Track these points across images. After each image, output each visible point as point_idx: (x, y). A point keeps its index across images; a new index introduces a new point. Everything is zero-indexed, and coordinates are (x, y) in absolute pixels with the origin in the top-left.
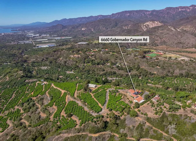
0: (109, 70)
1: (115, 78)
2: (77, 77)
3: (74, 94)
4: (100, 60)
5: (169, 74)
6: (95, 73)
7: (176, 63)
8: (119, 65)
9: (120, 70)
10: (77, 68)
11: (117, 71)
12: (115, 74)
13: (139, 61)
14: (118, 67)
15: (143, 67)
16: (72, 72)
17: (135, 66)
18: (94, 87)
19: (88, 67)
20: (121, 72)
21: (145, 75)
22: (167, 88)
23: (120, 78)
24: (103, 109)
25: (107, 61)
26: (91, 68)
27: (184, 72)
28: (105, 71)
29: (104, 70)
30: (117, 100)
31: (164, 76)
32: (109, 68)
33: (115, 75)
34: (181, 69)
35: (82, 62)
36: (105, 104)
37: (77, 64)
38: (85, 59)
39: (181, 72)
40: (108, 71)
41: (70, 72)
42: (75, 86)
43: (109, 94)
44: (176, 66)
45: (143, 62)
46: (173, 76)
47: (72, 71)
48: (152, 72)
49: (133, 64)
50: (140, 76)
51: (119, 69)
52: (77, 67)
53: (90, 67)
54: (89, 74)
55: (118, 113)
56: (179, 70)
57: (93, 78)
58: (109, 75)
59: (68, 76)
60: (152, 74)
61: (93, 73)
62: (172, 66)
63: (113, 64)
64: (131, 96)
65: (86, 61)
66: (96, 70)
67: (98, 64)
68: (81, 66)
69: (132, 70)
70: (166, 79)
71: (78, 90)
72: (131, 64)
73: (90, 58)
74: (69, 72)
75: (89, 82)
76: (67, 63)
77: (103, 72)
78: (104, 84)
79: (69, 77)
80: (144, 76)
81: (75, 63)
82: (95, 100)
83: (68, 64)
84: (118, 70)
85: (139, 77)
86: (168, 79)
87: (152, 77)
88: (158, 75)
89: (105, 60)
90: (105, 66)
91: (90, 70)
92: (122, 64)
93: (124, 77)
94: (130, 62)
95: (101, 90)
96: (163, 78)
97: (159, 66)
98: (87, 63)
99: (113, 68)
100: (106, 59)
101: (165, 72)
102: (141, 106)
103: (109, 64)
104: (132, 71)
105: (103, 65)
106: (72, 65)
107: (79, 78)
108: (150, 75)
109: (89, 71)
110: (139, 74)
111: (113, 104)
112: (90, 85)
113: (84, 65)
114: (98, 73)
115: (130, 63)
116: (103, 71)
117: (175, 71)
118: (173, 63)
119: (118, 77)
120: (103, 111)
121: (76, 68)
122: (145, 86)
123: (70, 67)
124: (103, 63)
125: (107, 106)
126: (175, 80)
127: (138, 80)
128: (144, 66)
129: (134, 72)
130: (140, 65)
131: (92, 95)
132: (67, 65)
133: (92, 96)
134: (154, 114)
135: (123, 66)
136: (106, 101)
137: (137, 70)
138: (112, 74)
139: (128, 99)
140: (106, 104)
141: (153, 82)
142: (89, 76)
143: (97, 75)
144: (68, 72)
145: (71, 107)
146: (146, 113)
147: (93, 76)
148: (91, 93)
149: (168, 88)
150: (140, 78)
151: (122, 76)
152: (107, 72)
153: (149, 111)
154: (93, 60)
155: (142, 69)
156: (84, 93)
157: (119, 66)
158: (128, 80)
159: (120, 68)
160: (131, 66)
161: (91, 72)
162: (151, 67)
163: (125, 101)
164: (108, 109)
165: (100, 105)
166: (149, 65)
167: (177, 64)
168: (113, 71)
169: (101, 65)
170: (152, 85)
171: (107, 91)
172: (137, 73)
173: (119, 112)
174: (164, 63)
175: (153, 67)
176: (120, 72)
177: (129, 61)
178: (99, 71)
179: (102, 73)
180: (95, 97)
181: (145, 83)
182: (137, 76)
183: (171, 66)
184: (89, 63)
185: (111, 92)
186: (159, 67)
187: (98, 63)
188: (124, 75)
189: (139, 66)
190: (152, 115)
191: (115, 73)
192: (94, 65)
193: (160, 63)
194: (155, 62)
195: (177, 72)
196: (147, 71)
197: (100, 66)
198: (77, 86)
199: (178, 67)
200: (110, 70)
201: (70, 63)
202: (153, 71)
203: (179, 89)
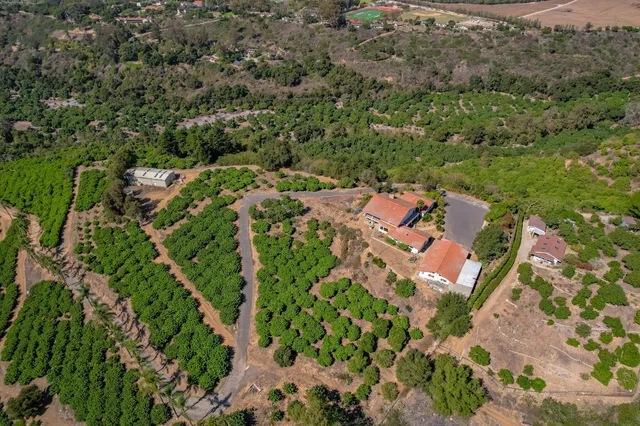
0: (220, 81)
1: (248, 112)
2: (95, 123)
3: (61, 230)
4: (180, 46)
5: (438, 84)
6: (164, 100)
7: (452, 41)
8: (256, 60)
9: (261, 80)
10: (89, 83)
11: (248, 85)
12: (244, 95)
13: (327, 39)
14: (249, 68)
15: (344, 61)
16: (73, 102)
17: (313, 59)
18: (164, 185)
19: (132, 75)
20: (267, 86)
21: (357, 91)
22: (444, 137)
23: (265, 112)
24: (237, 350)
25: (206, 45)
26: (148, 80)
27: (484, 71)
28: (205, 88)
29: (199, 85)
30: (309, 276)
31: (423, 89)
32: (219, 75)
33: (244, 99)
34: (475, 60)
35: (105, 56)
36: (242, 308)
37: (89, 68)
38: (117, 44)
39: (474, 71)
40: (217, 86)
41: (65, 104)
42: (67, 182)
43: (252, 235)
44: (453, 51)
45: (341, 41)
46: (450, 89)
47: (69, 97)
48: (380, 79)
49: (304, 53)
50: (339, 95)
51: (258, 76)
52: (91, 78)
53: (141, 77)
54: (142, 105)
55: (343, 377)
56: (468, 66)
57: (160, 118)
58: (222, 100)
59: (55, 120)
60: (382, 87)
61: (157, 97)
62: (443, 51)
63: (230, 56)
64: (389, 241)
65: (122, 52)
66: (166, 86)
67: (173, 61)
68: (106, 73)
69: (305, 75)
70: (431, 101)
71: (80, 209)
72: (299, 54)
73: (136, 39)
74: (58, 103)
75: (132, 161)
76: (45, 63)
77: (198, 91)
78: (213, 161)
79: (59, 124)
80: (354, 97)
81: (77, 62)
82: (181, 277)
83: (48, 68)
84: (252, 78)
85: (334, 101)
86: (436, 99)
87: (382, 96)
88: (400, 88)
89: (196, 42)
90: (201, 68)
91: (143, 88)
92: (264, 54)
93: (281, 107)
94: (291, 44)
95: (202, 206)
96: (419, 96)
97: (398, 56)
98: (127, 60)
99: (232, 73)
100: (200, 40)
101: (422, 77)
102: (478, 317)
103: (214, 59)
104: (308, 78)
105: (192, 62)
106: (66, 71)
107: (101, 125)
108: (373, 91)
109: (141, 91)
110: (333, 91)
111: (291, 309)
112: (138, 173)
113: (117, 70)
114: (176, 99)
115: (295, 51)
116: (197, 87)
117: (454, 71)
118: (444, 42)
119: (256, 106)
120: (241, 366)
121: (84, 82)
122: (364, 134)
123: (60, 81)
124: (193, 56)
125: (259, 331)
126: (460, 102)
127: (336, 115)
128: (346, 59)
129: (314, 83)
130: (331, 54)
131: (157, 237)
132: (44, 72)
133: (160, 248)
134: (584, 377)
135: (270, 62)
136: (243, 284)
137: (324, 75)
138: (234, 95)
139: (381, 263)
140: (252, 309)
141: (388, 117)
142: (143, 110)
143: (174, 106)
144: (55, 104)
145: (40, 331)
146: (529, 369)
147: (159, 112)
148: (149, 229)
149: (447, 135)
150: (340, 105)
151: (270, 102)
152: (212, 91)
153: (543, 353)
154: (148, 49)
155: (342, 70)
156: (113, 225)
157: (254, 65)
158: (299, 116)
159: (260, 73)
160: (299, 61)
161: (148, 96)
162: (370, 58)
163: (366, 278)
164: (271, 351)
165: (212, 316)
166: (364, 53)
167: (459, 43)
168: (235, 83)
169: (186, 66)
170: (389, 128)
171: (237, 207)
172: (327, 86)
173: (345, 368)
174: (414, 42)
175: (378, 58)
176: (262, 87)
177: (289, 40)
178: (180, 88)
179: (191, 95)
180: (173, 255)
181: (363, 122)
182: (326, 98)
183: (439, 53)
184: (135, 58)
185: (261, 216)
186: (399, 60)
187: (172, 55)
188: (279, 98)
189: (328, 58)
190: (574, 379)
191: (243, 93)
192: (157, 64)
193: (401, 42)
194: (382, 39)
195: (463, 72)
196: (360, 74)
197: (180, 69)
198: (78, 180)
199: (463, 55)
200: (222, 83)
201: (57, 65)
202: (383, 76)
203: (486, 137)
